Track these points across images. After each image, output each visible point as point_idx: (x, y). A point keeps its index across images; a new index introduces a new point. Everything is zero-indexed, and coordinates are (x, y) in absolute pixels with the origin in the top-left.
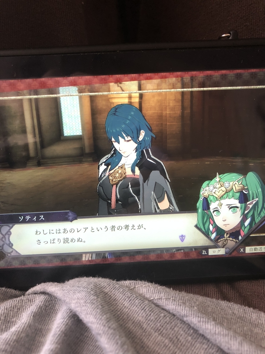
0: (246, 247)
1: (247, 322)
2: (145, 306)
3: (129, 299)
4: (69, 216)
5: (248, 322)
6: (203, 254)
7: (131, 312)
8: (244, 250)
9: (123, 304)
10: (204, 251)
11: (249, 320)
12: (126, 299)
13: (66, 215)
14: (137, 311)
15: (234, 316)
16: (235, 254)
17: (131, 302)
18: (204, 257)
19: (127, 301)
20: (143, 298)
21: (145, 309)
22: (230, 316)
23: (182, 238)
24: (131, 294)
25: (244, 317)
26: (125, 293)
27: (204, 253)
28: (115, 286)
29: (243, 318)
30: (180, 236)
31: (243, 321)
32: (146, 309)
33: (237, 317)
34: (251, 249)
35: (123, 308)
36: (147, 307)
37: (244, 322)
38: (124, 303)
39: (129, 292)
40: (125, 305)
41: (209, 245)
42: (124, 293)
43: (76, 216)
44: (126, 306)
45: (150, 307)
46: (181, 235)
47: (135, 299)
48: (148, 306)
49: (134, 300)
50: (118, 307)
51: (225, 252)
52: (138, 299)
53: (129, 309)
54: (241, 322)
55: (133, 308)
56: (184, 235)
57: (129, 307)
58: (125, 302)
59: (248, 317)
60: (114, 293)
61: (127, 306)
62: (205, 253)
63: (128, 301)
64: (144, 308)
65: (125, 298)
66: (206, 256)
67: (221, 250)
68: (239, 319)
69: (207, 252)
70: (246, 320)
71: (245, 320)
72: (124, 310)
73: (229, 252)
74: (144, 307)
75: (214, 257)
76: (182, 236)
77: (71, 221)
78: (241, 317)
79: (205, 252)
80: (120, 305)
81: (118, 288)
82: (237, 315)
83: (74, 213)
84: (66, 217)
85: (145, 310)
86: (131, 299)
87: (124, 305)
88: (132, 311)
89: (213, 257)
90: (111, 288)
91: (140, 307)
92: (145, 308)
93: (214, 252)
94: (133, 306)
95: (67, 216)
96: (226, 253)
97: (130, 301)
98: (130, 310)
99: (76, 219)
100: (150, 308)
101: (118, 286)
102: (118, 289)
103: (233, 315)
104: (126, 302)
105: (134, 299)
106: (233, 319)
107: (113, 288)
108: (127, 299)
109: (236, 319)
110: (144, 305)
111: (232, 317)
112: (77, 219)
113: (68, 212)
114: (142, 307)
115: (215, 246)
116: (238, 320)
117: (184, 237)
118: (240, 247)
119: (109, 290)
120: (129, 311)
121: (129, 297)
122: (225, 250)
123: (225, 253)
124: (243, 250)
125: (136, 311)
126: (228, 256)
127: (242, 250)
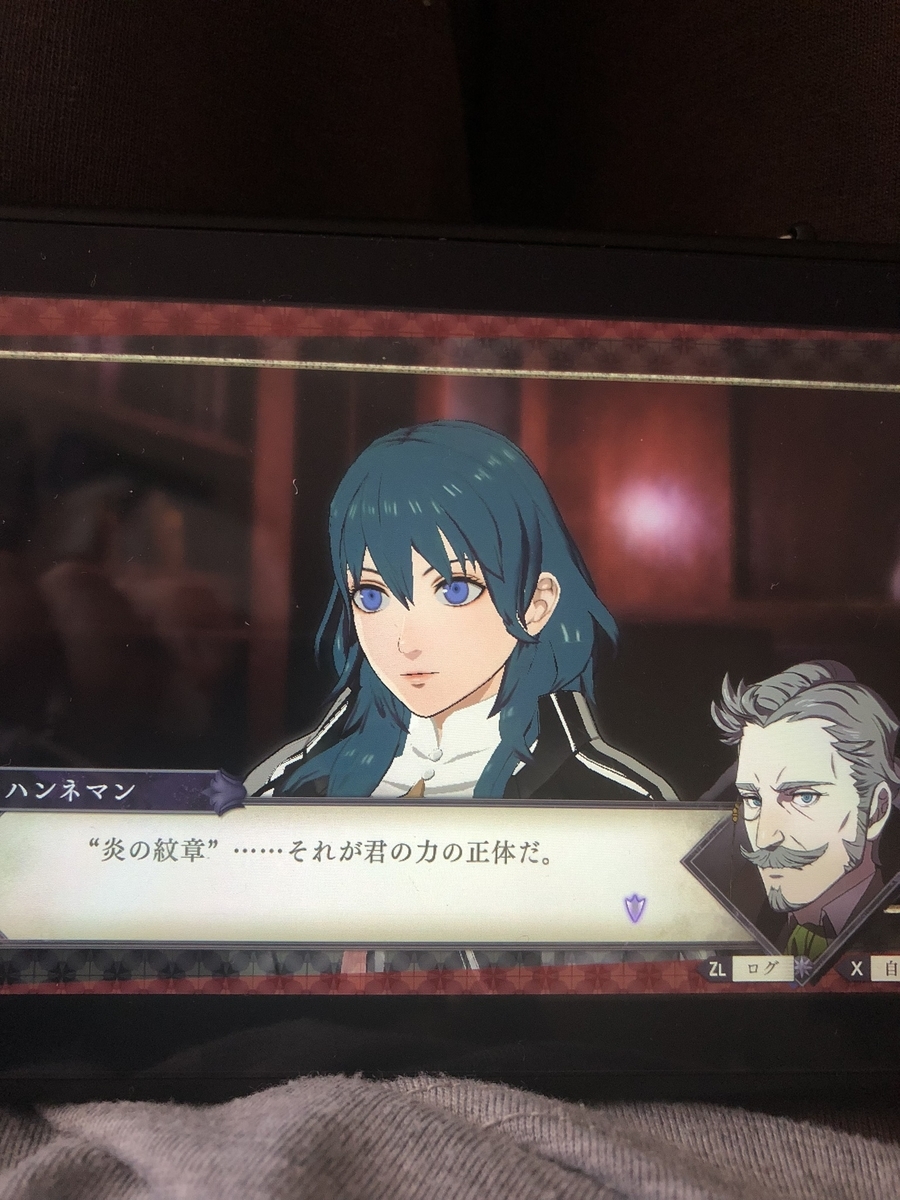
0: (872, 957)
2: (483, 1166)
3: (417, 1142)
4: (215, 792)
6: (712, 974)
8: (866, 968)
9: (398, 1163)
10: (716, 963)
12: (407, 1142)
13: (205, 788)
14: (454, 1189)
16: (830, 982)
17: (429, 1155)
18: (713, 989)
19: (412, 1150)
20: (469, 1135)
21: (481, 1180)
23: (635, 907)
24: (422, 1120)
26: (402, 1121)
27: (716, 970)
28: (360, 1098)
30: (626, 900)
32: (487, 1177)
34: (892, 968)
35: (399, 1178)
36: (491, 1170)
38: (402, 1158)
39: (418, 1114)
40: (405, 1168)
41: (732, 940)
42: (398, 1119)
44: (408, 1172)
45: (500, 1167)
46: (629, 894)
47: (442, 1142)
48: (494, 1163)
49: (440, 1147)
50: (379, 1178)
51: (795, 971)
52: (453, 1141)
53: (421, 1184)
55: (439, 1180)
56: (640, 895)
57: (420, 1177)
58: (405, 1154)
60: (359, 1119)
61: (413, 1173)
62: (721, 974)
63: (416, 1152)
64: (477, 1177)
65: (405, 1139)
66: (724, 986)
67: (777, 963)
69: (728, 969)
72: (404, 1188)
73: (810, 972)
74: (480, 1172)
75: (753, 991)
76: (635, 899)
77: (221, 813)
79: (718, 967)
80: (384, 1169)
81: (375, 1103)
83: (234, 782)
84: (204, 796)
85: (485, 1182)
86: (428, 1141)
87: (401, 1166)
88: (433, 1191)
89: (749, 991)
90: (344, 1104)
91: (463, 1174)
92: (484, 1175)
93: (753, 969)
94: (435, 1171)
95: (205, 792)
96: (797, 976)
97: (422, 1151)
98: (424, 1186)
100: (501, 1172)
101: (371, 1097)
104: (408, 1156)
105: (436, 1138)
107: (355, 1103)
108: (411, 1144)
110: (479, 1164)
112: (243, 807)
113: (214, 775)
114: (469, 1172)
115: (755, 943)
117: (642, 903)
118: (847, 954)
119: (338, 1108)
120: (422, 1192)
121: (417, 1134)
122: (795, 965)
123: (795, 977)
124: (860, 968)
125: (449, 1188)
126: (804, 991)
127: (857, 968)
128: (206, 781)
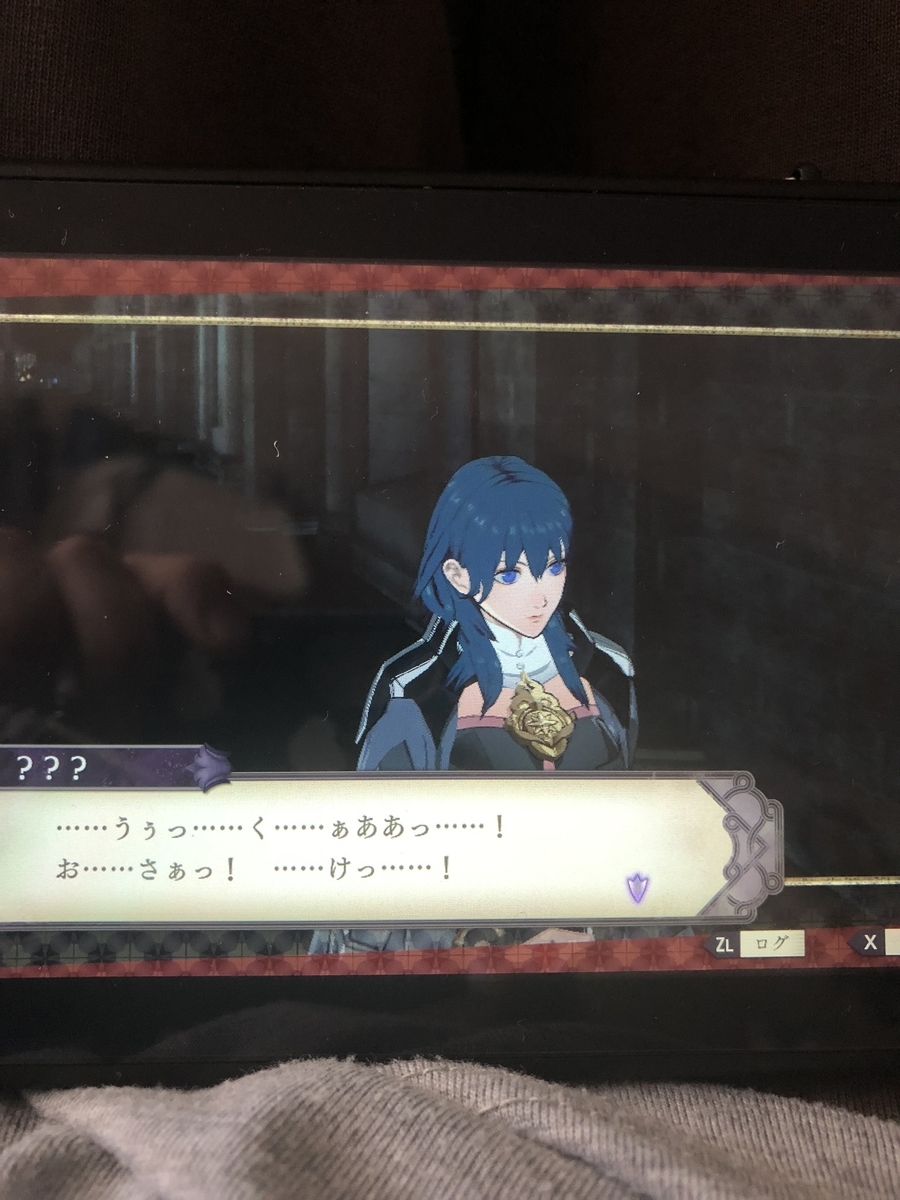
0: (886, 930)
1: (878, 1189)
2: (476, 1157)
3: (409, 1130)
4: (199, 768)
5: (882, 1189)
6: (719, 950)
7: (421, 1189)
8: (881, 941)
9: (389, 1153)
10: (722, 939)
11: (886, 1176)
12: (398, 1131)
13: (189, 764)
15: (826, 1174)
16: (843, 956)
17: (421, 1144)
18: (721, 966)
19: (404, 1138)
20: (463, 1121)
21: (475, 1170)
22: (811, 1175)
23: (638, 886)
24: (415, 1107)
25: (865, 1170)
26: (393, 1108)
27: (722, 946)
28: (351, 1083)
29: (862, 1175)
30: (628, 880)
31: (862, 1186)
32: (481, 1168)
33: (840, 1172)
35: (390, 1169)
36: (485, 1161)
37: (868, 1192)
38: (392, 1148)
39: (410, 1101)
40: (396, 1158)
42: (389, 1106)
43: (226, 767)
44: (398, 1164)
45: (494, 1158)
46: (631, 873)
47: (435, 1131)
48: (489, 1153)
49: (432, 1135)
50: (369, 1170)
51: (806, 947)
52: (446, 1130)
53: (412, 1176)
54: (854, 1193)
55: (430, 1172)
56: (644, 874)
57: (411, 1169)
58: (396, 1143)
59: (880, 1167)
60: (348, 1107)
61: (404, 1163)
62: (728, 950)
63: (407, 1141)
64: (470, 1167)
65: (396, 1128)
66: (731, 962)
67: (788, 937)
68: (846, 1180)
69: (735, 944)
70: (872, 1182)
71: (868, 1182)
72: (394, 1180)
74: (473, 1162)
75: (762, 967)
76: (637, 878)
77: (205, 790)
78: (854, 1172)
79: (725, 943)
80: (374, 1160)
81: (366, 1089)
82: (837, 1164)
83: (219, 757)
84: (188, 772)
85: (478, 1173)
86: (420, 1130)
87: (391, 1156)
88: (424, 1183)
89: (758, 967)
90: (335, 1089)
91: (456, 1165)
92: (478, 1165)
93: (762, 944)
94: (426, 1161)
95: (190, 768)
97: (414, 1140)
98: (416, 1178)
99: (226, 781)
100: (496, 1162)
101: (362, 1082)
102: (365, 1094)
103: (824, 1168)
104: (399, 1145)
105: (428, 1127)
106: (826, 1187)
107: (345, 1089)
108: (402, 1132)
109: (837, 1183)
110: (472, 1154)
111: (820, 1178)
112: (228, 782)
113: (198, 749)
114: (462, 1162)
116: (844, 1185)
117: (644, 883)
118: (861, 928)
119: (327, 1094)
120: (412, 1184)
121: (409, 1123)
122: (806, 938)
123: (806, 952)
124: (874, 942)
126: (815, 966)
127: (870, 942)
128: (190, 756)
